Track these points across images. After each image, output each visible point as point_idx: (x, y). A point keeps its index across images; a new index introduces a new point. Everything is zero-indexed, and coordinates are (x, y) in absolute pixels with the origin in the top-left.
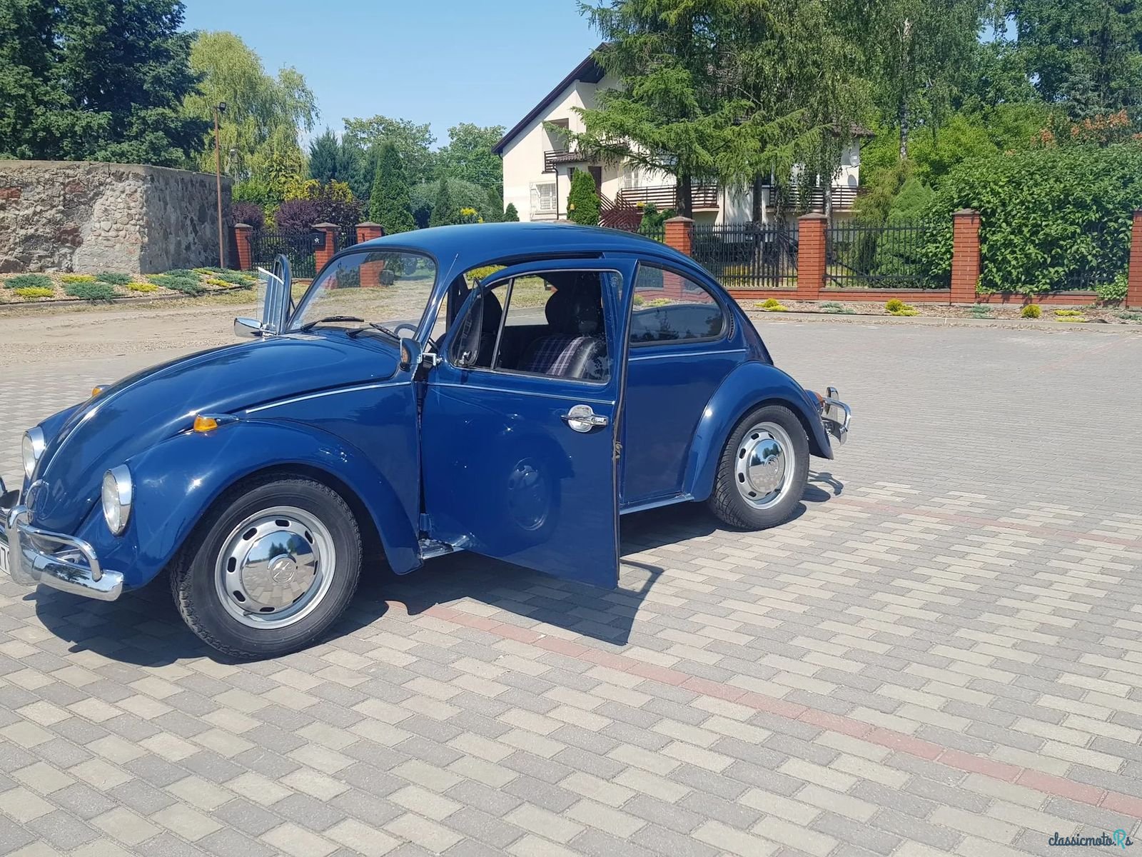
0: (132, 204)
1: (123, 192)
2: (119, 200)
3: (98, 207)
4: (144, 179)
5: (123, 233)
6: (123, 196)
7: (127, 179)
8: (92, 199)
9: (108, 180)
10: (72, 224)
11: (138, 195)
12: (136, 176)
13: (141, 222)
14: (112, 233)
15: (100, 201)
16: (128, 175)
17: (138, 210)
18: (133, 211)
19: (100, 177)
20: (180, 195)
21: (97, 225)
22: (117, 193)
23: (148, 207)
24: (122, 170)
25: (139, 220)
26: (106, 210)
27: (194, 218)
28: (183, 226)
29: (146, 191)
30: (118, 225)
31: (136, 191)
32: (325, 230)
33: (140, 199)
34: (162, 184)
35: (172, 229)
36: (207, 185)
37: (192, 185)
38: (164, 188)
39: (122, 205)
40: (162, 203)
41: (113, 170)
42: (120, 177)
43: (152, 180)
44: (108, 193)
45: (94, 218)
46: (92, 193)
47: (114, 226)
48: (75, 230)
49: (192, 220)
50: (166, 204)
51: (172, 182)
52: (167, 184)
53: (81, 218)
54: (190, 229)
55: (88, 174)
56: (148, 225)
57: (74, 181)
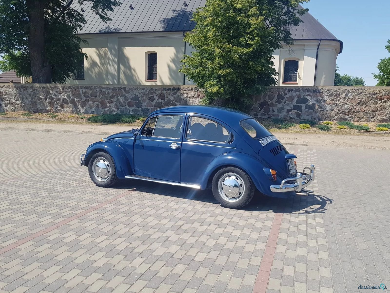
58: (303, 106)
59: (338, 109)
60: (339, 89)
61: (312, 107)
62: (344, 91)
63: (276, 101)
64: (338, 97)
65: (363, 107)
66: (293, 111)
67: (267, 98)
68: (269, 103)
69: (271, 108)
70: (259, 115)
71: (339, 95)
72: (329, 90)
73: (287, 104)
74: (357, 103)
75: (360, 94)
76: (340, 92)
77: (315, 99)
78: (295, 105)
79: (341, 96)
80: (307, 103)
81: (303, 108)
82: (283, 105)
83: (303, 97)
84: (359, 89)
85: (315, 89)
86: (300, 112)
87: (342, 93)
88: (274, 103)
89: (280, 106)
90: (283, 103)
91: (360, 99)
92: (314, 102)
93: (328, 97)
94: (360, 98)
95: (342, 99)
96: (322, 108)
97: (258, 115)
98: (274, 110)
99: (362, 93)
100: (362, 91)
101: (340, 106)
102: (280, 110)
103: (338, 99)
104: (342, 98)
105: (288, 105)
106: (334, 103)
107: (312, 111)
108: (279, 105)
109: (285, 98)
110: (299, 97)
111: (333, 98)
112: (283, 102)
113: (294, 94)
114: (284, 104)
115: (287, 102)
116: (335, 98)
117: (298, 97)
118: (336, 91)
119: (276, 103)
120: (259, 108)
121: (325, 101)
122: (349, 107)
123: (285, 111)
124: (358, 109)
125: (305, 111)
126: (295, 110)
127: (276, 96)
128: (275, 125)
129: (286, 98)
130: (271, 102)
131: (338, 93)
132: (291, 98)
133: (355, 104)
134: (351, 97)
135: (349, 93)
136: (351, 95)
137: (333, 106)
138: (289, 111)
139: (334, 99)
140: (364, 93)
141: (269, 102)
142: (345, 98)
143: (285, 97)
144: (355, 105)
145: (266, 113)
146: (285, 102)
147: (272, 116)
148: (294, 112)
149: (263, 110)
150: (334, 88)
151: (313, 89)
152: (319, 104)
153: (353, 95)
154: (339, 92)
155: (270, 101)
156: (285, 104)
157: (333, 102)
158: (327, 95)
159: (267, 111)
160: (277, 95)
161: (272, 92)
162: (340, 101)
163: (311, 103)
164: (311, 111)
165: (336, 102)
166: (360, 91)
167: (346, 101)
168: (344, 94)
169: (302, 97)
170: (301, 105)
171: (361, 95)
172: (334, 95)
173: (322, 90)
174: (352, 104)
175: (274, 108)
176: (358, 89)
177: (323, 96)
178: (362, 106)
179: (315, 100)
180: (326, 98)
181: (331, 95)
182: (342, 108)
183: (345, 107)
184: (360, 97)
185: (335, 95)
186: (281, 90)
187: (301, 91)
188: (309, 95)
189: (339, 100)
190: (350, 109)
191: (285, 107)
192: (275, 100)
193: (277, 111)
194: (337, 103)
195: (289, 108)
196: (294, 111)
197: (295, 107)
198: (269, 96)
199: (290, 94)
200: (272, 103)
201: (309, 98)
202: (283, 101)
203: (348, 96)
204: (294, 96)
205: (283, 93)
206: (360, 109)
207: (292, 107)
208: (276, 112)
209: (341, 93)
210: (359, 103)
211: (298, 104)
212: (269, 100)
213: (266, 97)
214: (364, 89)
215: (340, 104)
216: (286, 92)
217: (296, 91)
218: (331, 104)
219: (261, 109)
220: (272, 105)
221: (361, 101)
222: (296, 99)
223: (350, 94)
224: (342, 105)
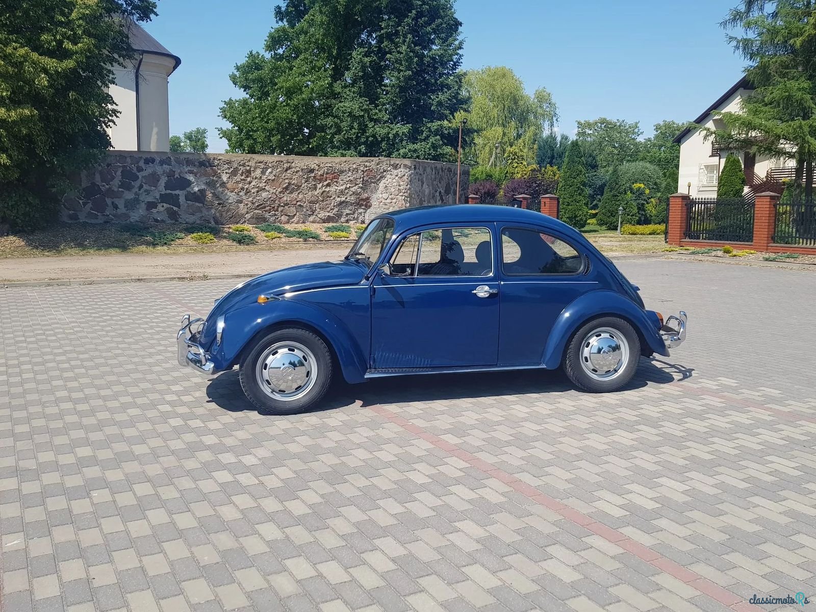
0: (402, 183)
1: (397, 176)
2: (394, 181)
3: (382, 185)
4: (410, 168)
5: (394, 201)
6: (397, 178)
7: (400, 168)
8: (378, 180)
9: (389, 169)
10: (366, 195)
11: (406, 177)
12: (405, 166)
13: (406, 194)
14: (389, 201)
15: (383, 181)
16: (400, 166)
17: (405, 187)
18: (402, 188)
19: (384, 167)
20: (433, 177)
21: (380, 196)
22: (394, 176)
23: (411, 185)
24: (397, 162)
25: (404, 193)
26: (386, 186)
27: (442, 191)
28: (434, 196)
29: (410, 175)
30: (392, 196)
31: (404, 175)
32: (521, 199)
33: (406, 180)
34: (421, 171)
35: (426, 198)
36: (453, 170)
37: (442, 171)
38: (422, 173)
39: (395, 184)
40: (420, 182)
41: (392, 163)
42: (396, 167)
43: (415, 168)
44: (389, 176)
45: (379, 192)
46: (379, 177)
47: (390, 196)
48: (368, 198)
49: (440, 193)
50: (423, 183)
51: (428, 170)
52: (425, 170)
53: (372, 192)
54: (439, 198)
55: (377, 165)
56: (410, 196)
57: (369, 169)
58: (181, 194)
59: (251, 199)
60: (249, 161)
61: (199, 197)
62: (259, 164)
63: (120, 183)
64: (247, 177)
65: (294, 195)
66: (160, 206)
67: (98, 178)
68: (103, 189)
69: (109, 201)
70: (82, 219)
71: (249, 172)
72: (229, 163)
73: (146, 191)
74: (283, 188)
75: (286, 170)
76: (251, 167)
77: (204, 179)
78: (162, 193)
79: (252, 175)
80: (188, 189)
81: (182, 199)
82: (136, 194)
83: (180, 175)
84: (285, 162)
85: (201, 160)
86: (175, 208)
87: (255, 168)
88: (116, 190)
89: (129, 196)
90: (137, 190)
91: (287, 181)
92: (203, 187)
93: (228, 175)
94: (287, 179)
95: (256, 180)
96: (220, 199)
97: (79, 217)
98: (117, 205)
99: (290, 168)
100: (289, 164)
101: (254, 193)
102: (132, 205)
103: (249, 179)
104: (256, 178)
105: (148, 192)
106: (242, 189)
107: (201, 205)
108: (126, 192)
109: (140, 177)
110: (171, 174)
111: (238, 178)
112: (136, 186)
113: (159, 170)
114: (139, 190)
115: (145, 187)
116: (243, 178)
117: (168, 177)
118: (244, 165)
119: (120, 189)
120: (81, 202)
121: (223, 184)
122: (270, 196)
123: (143, 205)
124: (285, 198)
125: (186, 205)
126: (164, 204)
127: (119, 173)
128: (138, 239)
129: (143, 177)
130: (107, 187)
131: (248, 168)
132: (153, 179)
133: (279, 190)
134: (272, 177)
135: (267, 169)
136: (271, 173)
137: (241, 194)
138: (151, 206)
139: (241, 180)
140: (293, 170)
141: (104, 186)
142: (261, 177)
143: (140, 175)
144: (280, 192)
145: (98, 212)
146: (141, 187)
147: (113, 219)
148: (162, 209)
149: (90, 205)
150: (240, 159)
151: (198, 160)
152: (212, 191)
153: (274, 173)
154: (248, 166)
155: (104, 184)
156: (142, 190)
157: (240, 185)
158: (226, 173)
159: (100, 207)
160: (120, 170)
161: (108, 165)
162: (253, 183)
163: (196, 189)
164: (197, 204)
165: (246, 187)
166: (286, 166)
167: (264, 184)
168: (258, 172)
169: (177, 175)
170: (177, 192)
171: (288, 172)
172: (241, 172)
173: (216, 162)
174: (275, 190)
175: (116, 201)
176: (282, 162)
177: (219, 173)
178: (291, 193)
179: (205, 182)
180: (225, 178)
181: (234, 173)
182: (258, 198)
183: (263, 195)
184: (286, 177)
185: (243, 173)
186: (129, 160)
187: (173, 163)
188: (191, 172)
189: (250, 183)
190: (272, 199)
191: (141, 199)
192: (116, 182)
193: (125, 207)
194: (247, 189)
195: (150, 199)
196: (163, 206)
197: (164, 198)
198: (101, 173)
199: (149, 170)
200: (110, 188)
201: (191, 178)
202: (137, 184)
203: (267, 174)
204: (159, 173)
205: (133, 166)
206: (288, 199)
207: (158, 197)
208: (122, 209)
209: (252, 169)
210: (286, 188)
211: (171, 192)
212: (102, 182)
213: (94, 174)
214: (292, 161)
215: (253, 191)
216: (141, 164)
217: (162, 163)
218: (236, 191)
219: (85, 204)
220: (110, 193)
221: (289, 184)
222: (163, 181)
223: (269, 170)
224: (258, 192)
